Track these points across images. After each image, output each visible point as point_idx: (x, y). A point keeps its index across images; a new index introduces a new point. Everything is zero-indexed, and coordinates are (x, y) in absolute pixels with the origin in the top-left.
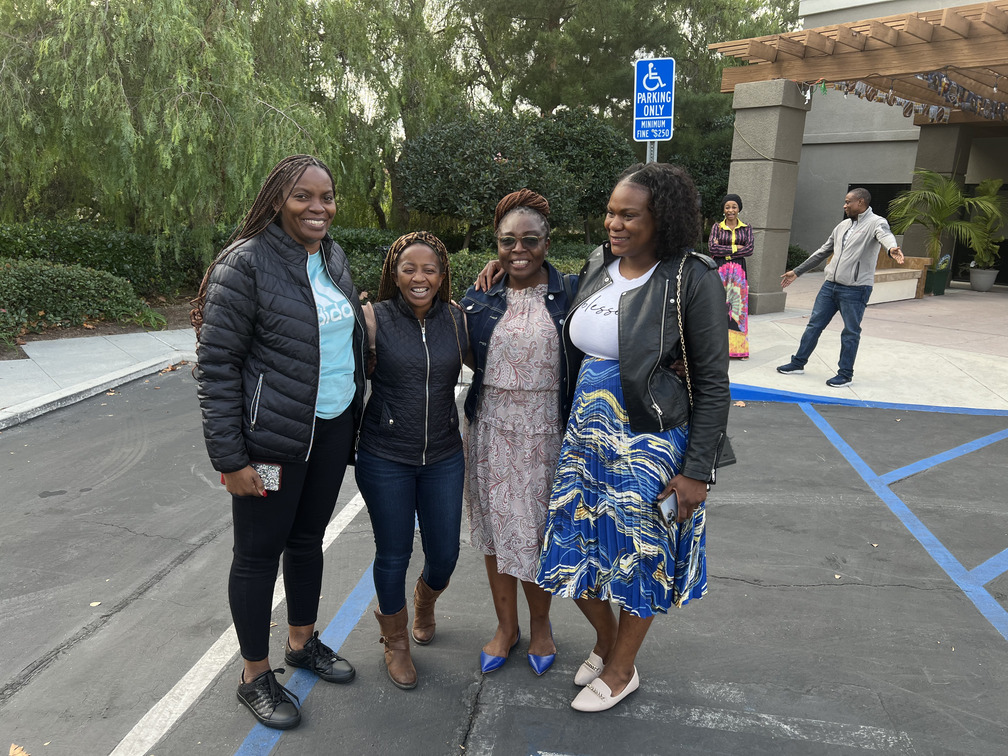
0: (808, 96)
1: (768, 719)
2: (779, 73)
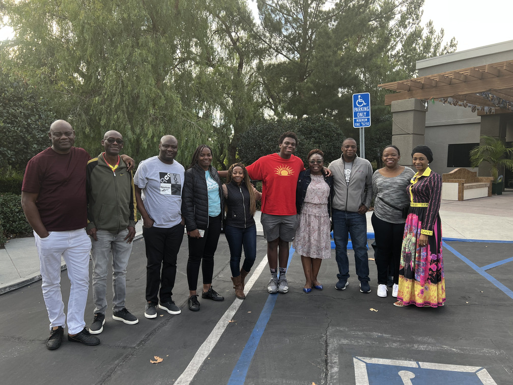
0: (426, 105)
1: (446, 347)
2: (411, 96)
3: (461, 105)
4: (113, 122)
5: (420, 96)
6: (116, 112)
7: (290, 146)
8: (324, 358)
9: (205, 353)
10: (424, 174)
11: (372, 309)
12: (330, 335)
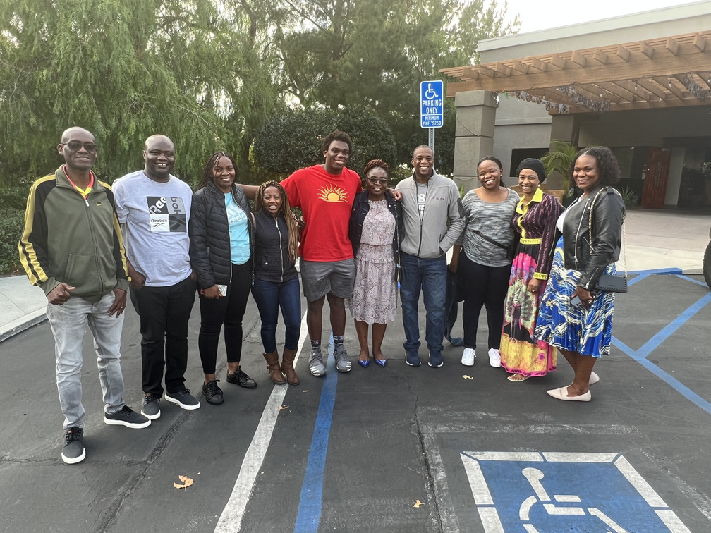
0: (498, 99)
1: (568, 427)
2: (480, 86)
3: (534, 101)
4: (72, 110)
5: (490, 86)
6: (77, 94)
7: (340, 155)
8: (422, 458)
9: (255, 465)
10: (534, 199)
11: (465, 377)
12: (421, 421)
